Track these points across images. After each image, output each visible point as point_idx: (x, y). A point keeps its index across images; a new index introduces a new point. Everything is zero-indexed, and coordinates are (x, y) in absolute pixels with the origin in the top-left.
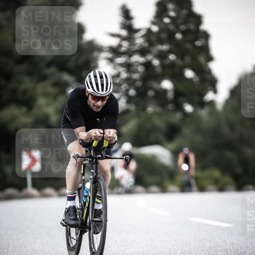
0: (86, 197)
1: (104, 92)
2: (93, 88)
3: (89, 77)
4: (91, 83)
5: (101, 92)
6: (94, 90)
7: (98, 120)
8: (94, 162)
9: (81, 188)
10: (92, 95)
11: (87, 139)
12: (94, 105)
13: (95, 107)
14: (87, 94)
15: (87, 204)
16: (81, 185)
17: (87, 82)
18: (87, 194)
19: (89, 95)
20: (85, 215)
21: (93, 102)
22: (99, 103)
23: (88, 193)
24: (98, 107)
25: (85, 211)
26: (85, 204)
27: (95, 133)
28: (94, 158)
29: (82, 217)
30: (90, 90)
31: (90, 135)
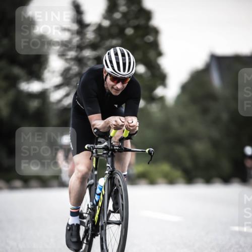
0: (99, 195)
1: (126, 73)
2: (113, 67)
3: (109, 54)
4: (111, 62)
5: (122, 72)
6: (114, 70)
7: (116, 106)
8: (109, 154)
9: (93, 184)
10: (111, 75)
11: (104, 128)
12: (112, 87)
13: (114, 90)
14: (105, 75)
15: (100, 204)
16: (92, 181)
17: (106, 61)
18: (100, 192)
19: (107, 75)
20: (97, 216)
21: (112, 83)
22: (119, 86)
23: (101, 190)
24: (117, 90)
25: (98, 211)
26: (97, 203)
27: (116, 121)
28: (111, 150)
29: (94, 217)
30: (110, 70)
31: (108, 124)
